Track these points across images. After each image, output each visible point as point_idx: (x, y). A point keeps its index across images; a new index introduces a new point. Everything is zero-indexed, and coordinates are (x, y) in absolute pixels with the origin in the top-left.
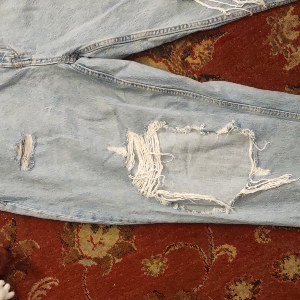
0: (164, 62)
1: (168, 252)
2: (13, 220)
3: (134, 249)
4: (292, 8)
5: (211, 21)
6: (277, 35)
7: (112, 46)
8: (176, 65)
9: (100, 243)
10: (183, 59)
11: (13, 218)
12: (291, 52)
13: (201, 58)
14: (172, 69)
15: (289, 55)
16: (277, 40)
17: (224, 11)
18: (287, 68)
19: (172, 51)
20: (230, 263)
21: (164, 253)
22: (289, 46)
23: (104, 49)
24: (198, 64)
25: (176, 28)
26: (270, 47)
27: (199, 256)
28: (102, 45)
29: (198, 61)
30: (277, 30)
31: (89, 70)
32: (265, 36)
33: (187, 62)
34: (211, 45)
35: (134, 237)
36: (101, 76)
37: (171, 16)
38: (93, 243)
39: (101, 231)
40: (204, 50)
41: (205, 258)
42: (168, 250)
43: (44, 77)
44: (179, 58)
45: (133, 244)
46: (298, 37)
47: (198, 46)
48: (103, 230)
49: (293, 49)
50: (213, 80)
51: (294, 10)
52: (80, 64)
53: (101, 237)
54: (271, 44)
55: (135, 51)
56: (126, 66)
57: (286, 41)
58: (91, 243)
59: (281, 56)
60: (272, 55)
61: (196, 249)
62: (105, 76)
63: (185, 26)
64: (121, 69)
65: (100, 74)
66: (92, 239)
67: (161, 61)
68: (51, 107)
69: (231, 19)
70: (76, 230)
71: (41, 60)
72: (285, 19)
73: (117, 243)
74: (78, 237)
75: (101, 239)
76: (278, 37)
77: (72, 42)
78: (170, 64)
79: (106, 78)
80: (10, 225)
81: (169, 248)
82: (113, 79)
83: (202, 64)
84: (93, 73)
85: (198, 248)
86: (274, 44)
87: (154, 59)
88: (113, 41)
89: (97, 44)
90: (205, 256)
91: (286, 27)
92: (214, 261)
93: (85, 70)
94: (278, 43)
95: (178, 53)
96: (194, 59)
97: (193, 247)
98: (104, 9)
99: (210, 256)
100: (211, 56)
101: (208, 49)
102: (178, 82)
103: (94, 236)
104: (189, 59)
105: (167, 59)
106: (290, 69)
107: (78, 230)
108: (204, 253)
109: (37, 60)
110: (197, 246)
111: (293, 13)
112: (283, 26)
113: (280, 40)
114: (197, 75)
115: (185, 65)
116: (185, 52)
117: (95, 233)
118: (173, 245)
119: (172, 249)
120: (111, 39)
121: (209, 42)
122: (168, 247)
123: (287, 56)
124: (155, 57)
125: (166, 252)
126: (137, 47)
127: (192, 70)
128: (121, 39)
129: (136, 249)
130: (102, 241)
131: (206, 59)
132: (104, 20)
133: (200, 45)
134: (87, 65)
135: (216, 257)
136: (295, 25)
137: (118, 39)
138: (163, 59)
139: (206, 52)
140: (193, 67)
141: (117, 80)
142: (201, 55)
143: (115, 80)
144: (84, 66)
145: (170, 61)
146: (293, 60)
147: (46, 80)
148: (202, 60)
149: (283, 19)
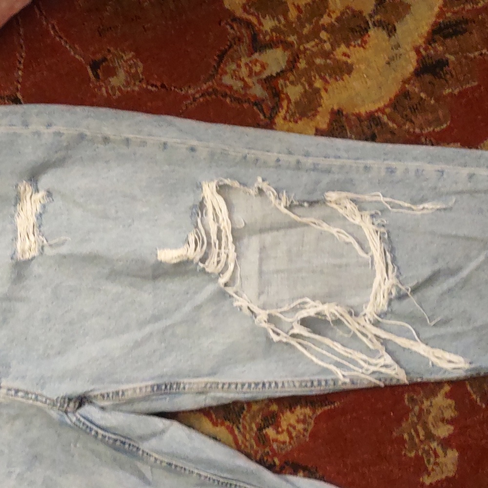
0: (228, 428)
4: (447, 388)
5: (316, 383)
6: (416, 424)
8: (248, 437)
10: (260, 429)
12: (436, 455)
13: (290, 434)
14: (240, 442)
15: (432, 460)
16: (417, 431)
17: (339, 374)
18: (427, 481)
19: (245, 412)
22: (434, 445)
23: (131, 401)
24: (284, 443)
25: (257, 384)
26: (403, 441)
28: (129, 395)
29: (284, 437)
30: (419, 417)
31: (100, 431)
32: (399, 421)
33: (266, 436)
34: (310, 417)
36: (118, 443)
37: (253, 358)
40: (298, 421)
44: (254, 426)
46: (450, 436)
47: (288, 413)
49: (440, 451)
50: (305, 476)
51: (451, 391)
52: (84, 418)
54: (406, 436)
55: (183, 409)
56: (163, 432)
57: (430, 436)
59: (418, 459)
60: (405, 455)
62: (124, 443)
63: (273, 385)
64: (154, 435)
65: (116, 440)
67: (222, 424)
71: (17, 391)
72: (434, 401)
76: (419, 428)
78: (236, 432)
79: (127, 446)
82: (138, 449)
83: (290, 443)
84: (104, 437)
86: (411, 438)
87: (211, 420)
88: (149, 389)
89: (120, 393)
91: (433, 414)
93: (91, 429)
95: (253, 418)
96: (278, 433)
98: (142, 324)
100: (307, 434)
101: (304, 421)
104: (270, 432)
105: (234, 423)
106: (431, 484)
109: (9, 390)
111: (448, 396)
112: (429, 412)
113: (422, 433)
114: (280, 460)
115: (262, 440)
116: (265, 419)
120: (146, 387)
121: (308, 411)
123: (429, 461)
124: (214, 416)
126: (186, 402)
127: (272, 450)
128: (163, 387)
131: (297, 437)
132: (138, 344)
133: (292, 412)
134: (97, 422)
136: (449, 414)
137: (159, 386)
138: (227, 423)
139: (300, 427)
140: (275, 446)
141: (143, 451)
142: (291, 429)
143: (140, 452)
144: (91, 422)
145: (238, 428)
146: (438, 469)
148: (291, 437)
149: (431, 402)
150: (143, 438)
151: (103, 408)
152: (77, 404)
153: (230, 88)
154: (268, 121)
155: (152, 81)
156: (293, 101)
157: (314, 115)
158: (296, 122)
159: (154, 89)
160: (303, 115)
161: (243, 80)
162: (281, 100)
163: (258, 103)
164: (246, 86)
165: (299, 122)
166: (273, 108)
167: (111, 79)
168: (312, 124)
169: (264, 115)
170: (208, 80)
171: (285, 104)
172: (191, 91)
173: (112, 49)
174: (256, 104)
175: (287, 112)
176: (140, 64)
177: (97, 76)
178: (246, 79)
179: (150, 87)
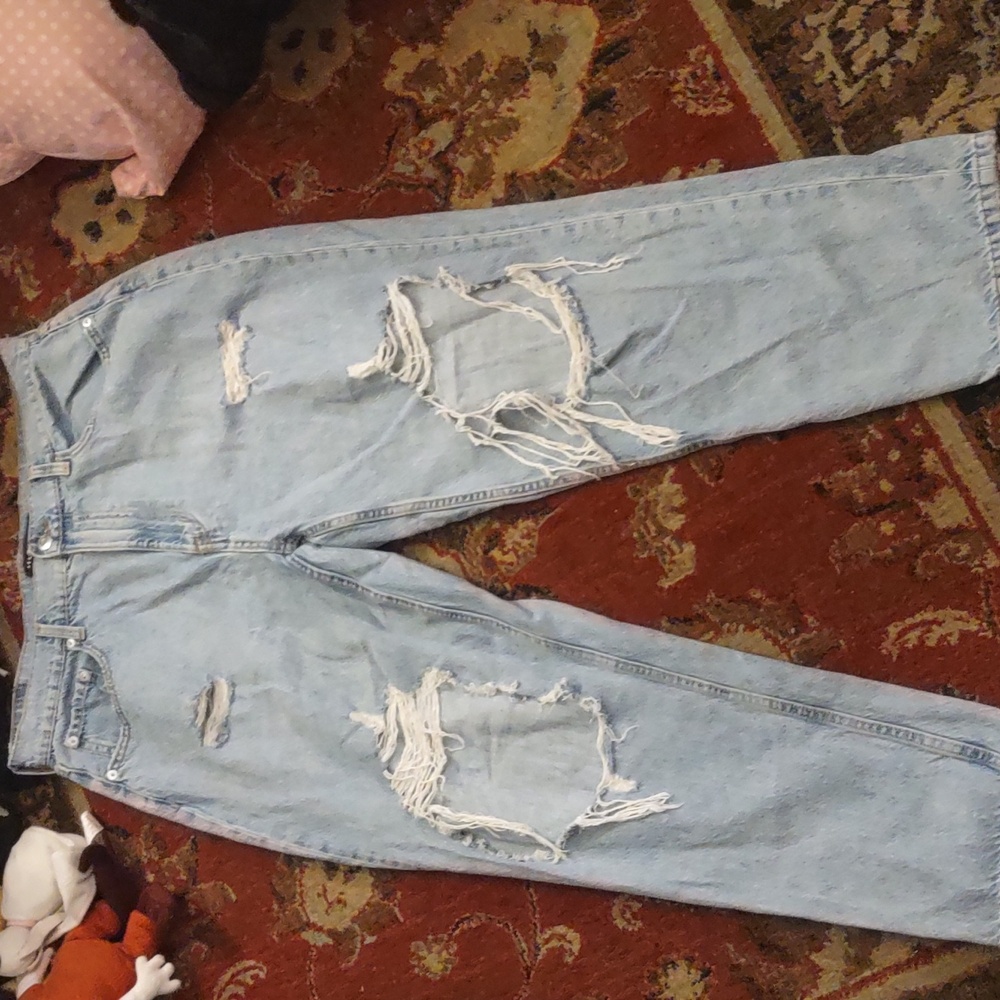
0: (453, 556)
1: (457, 932)
2: (193, 841)
3: (397, 919)
4: (671, 471)
5: (527, 487)
6: (645, 519)
7: (353, 527)
8: (475, 563)
9: (339, 901)
10: (486, 552)
11: (192, 837)
12: (673, 553)
13: (516, 552)
14: (468, 569)
15: (668, 558)
16: (646, 527)
17: (547, 471)
18: (666, 584)
19: (468, 535)
20: (567, 964)
21: (450, 932)
22: (667, 540)
23: (340, 532)
24: (511, 564)
25: (465, 497)
26: (635, 541)
27: (514, 945)
28: (335, 524)
29: (510, 558)
30: (647, 510)
31: (315, 569)
32: (627, 516)
33: (492, 559)
34: (534, 530)
35: (399, 894)
36: (336, 580)
37: (464, 472)
38: (326, 899)
39: (340, 875)
40: (523, 538)
41: (524, 951)
42: (457, 927)
43: (248, 573)
44: (479, 550)
45: (396, 910)
46: (683, 526)
47: (511, 530)
48: (346, 874)
49: (675, 547)
50: (539, 598)
51: (675, 473)
52: (299, 557)
53: (340, 890)
54: (635, 535)
55: (397, 537)
56: (379, 564)
57: (662, 531)
58: (322, 898)
59: (652, 560)
60: (637, 556)
61: (506, 930)
62: (342, 580)
63: (481, 495)
64: (370, 568)
65: (332, 577)
66: (325, 891)
67: (448, 553)
68: (259, 629)
69: (562, 485)
70: (297, 871)
71: (243, 542)
72: (659, 489)
73: (368, 904)
74: (301, 885)
75: (342, 893)
76: (648, 522)
77: (293, 514)
78: (463, 560)
79: (345, 583)
80: (187, 851)
81: (458, 923)
82: (357, 586)
83: (518, 564)
84: (320, 574)
85: (511, 928)
86: (642, 536)
87: (436, 550)
88: (355, 517)
89: (326, 524)
90: (524, 945)
91: (661, 505)
92: (540, 957)
93: (306, 568)
94: (649, 533)
95: (477, 540)
96: (505, 553)
97: (501, 925)
98: (353, 454)
99: (533, 948)
100: (533, 550)
101: (528, 536)
102: (467, 598)
103: (329, 885)
104: (496, 553)
105: (458, 550)
106: (670, 586)
107: (302, 872)
108: (521, 938)
109: (237, 542)
110: (510, 924)
111: (674, 480)
112: (657, 503)
113: (653, 528)
114: (511, 584)
115: (490, 564)
116: (489, 540)
117: (330, 879)
118: (467, 918)
119: (465, 926)
120: (352, 514)
121: (530, 523)
122: (457, 920)
123: (664, 560)
124: (438, 545)
125: (454, 930)
126: (401, 529)
127: (501, 574)
128: (371, 514)
129: (402, 920)
130: (342, 897)
131: (525, 554)
132: (349, 475)
133: (516, 528)
134: (312, 560)
135: (543, 950)
136: (678, 501)
137: (366, 513)
138: (453, 551)
139: (526, 542)
140: (503, 568)
141: (363, 588)
142: (517, 547)
143: (360, 589)
144: (305, 560)
145: (463, 554)
146: (675, 568)
147: (253, 579)
148: (518, 557)
149: (657, 490)
150: (359, 572)
151: (318, 546)
152: (295, 546)
153: (402, 175)
154: (443, 202)
155: (329, 187)
156: (466, 175)
157: (489, 185)
158: (472, 197)
159: (331, 194)
160: (477, 187)
161: (413, 163)
162: (454, 176)
163: (432, 185)
164: (418, 170)
165: (476, 196)
166: (447, 187)
167: (292, 194)
168: (489, 195)
169: (440, 196)
170: (381, 172)
171: (458, 178)
172: (367, 188)
173: (288, 162)
174: (429, 187)
175: (462, 188)
176: (316, 171)
177: (278, 194)
178: (418, 162)
179: (327, 194)
